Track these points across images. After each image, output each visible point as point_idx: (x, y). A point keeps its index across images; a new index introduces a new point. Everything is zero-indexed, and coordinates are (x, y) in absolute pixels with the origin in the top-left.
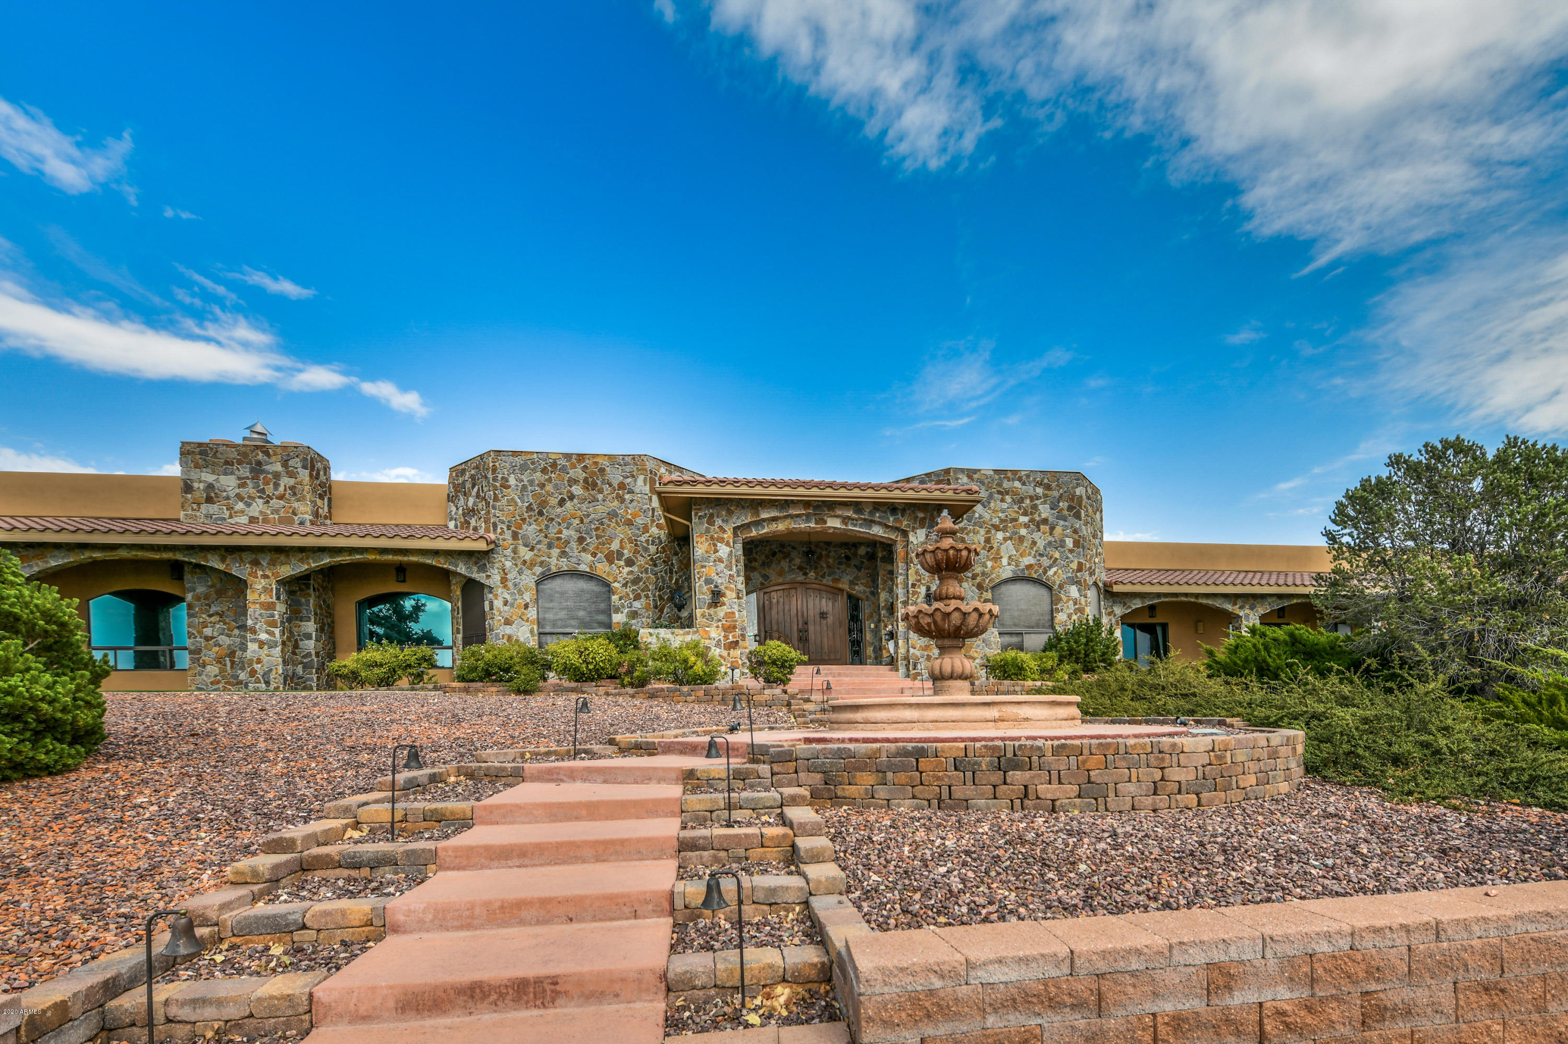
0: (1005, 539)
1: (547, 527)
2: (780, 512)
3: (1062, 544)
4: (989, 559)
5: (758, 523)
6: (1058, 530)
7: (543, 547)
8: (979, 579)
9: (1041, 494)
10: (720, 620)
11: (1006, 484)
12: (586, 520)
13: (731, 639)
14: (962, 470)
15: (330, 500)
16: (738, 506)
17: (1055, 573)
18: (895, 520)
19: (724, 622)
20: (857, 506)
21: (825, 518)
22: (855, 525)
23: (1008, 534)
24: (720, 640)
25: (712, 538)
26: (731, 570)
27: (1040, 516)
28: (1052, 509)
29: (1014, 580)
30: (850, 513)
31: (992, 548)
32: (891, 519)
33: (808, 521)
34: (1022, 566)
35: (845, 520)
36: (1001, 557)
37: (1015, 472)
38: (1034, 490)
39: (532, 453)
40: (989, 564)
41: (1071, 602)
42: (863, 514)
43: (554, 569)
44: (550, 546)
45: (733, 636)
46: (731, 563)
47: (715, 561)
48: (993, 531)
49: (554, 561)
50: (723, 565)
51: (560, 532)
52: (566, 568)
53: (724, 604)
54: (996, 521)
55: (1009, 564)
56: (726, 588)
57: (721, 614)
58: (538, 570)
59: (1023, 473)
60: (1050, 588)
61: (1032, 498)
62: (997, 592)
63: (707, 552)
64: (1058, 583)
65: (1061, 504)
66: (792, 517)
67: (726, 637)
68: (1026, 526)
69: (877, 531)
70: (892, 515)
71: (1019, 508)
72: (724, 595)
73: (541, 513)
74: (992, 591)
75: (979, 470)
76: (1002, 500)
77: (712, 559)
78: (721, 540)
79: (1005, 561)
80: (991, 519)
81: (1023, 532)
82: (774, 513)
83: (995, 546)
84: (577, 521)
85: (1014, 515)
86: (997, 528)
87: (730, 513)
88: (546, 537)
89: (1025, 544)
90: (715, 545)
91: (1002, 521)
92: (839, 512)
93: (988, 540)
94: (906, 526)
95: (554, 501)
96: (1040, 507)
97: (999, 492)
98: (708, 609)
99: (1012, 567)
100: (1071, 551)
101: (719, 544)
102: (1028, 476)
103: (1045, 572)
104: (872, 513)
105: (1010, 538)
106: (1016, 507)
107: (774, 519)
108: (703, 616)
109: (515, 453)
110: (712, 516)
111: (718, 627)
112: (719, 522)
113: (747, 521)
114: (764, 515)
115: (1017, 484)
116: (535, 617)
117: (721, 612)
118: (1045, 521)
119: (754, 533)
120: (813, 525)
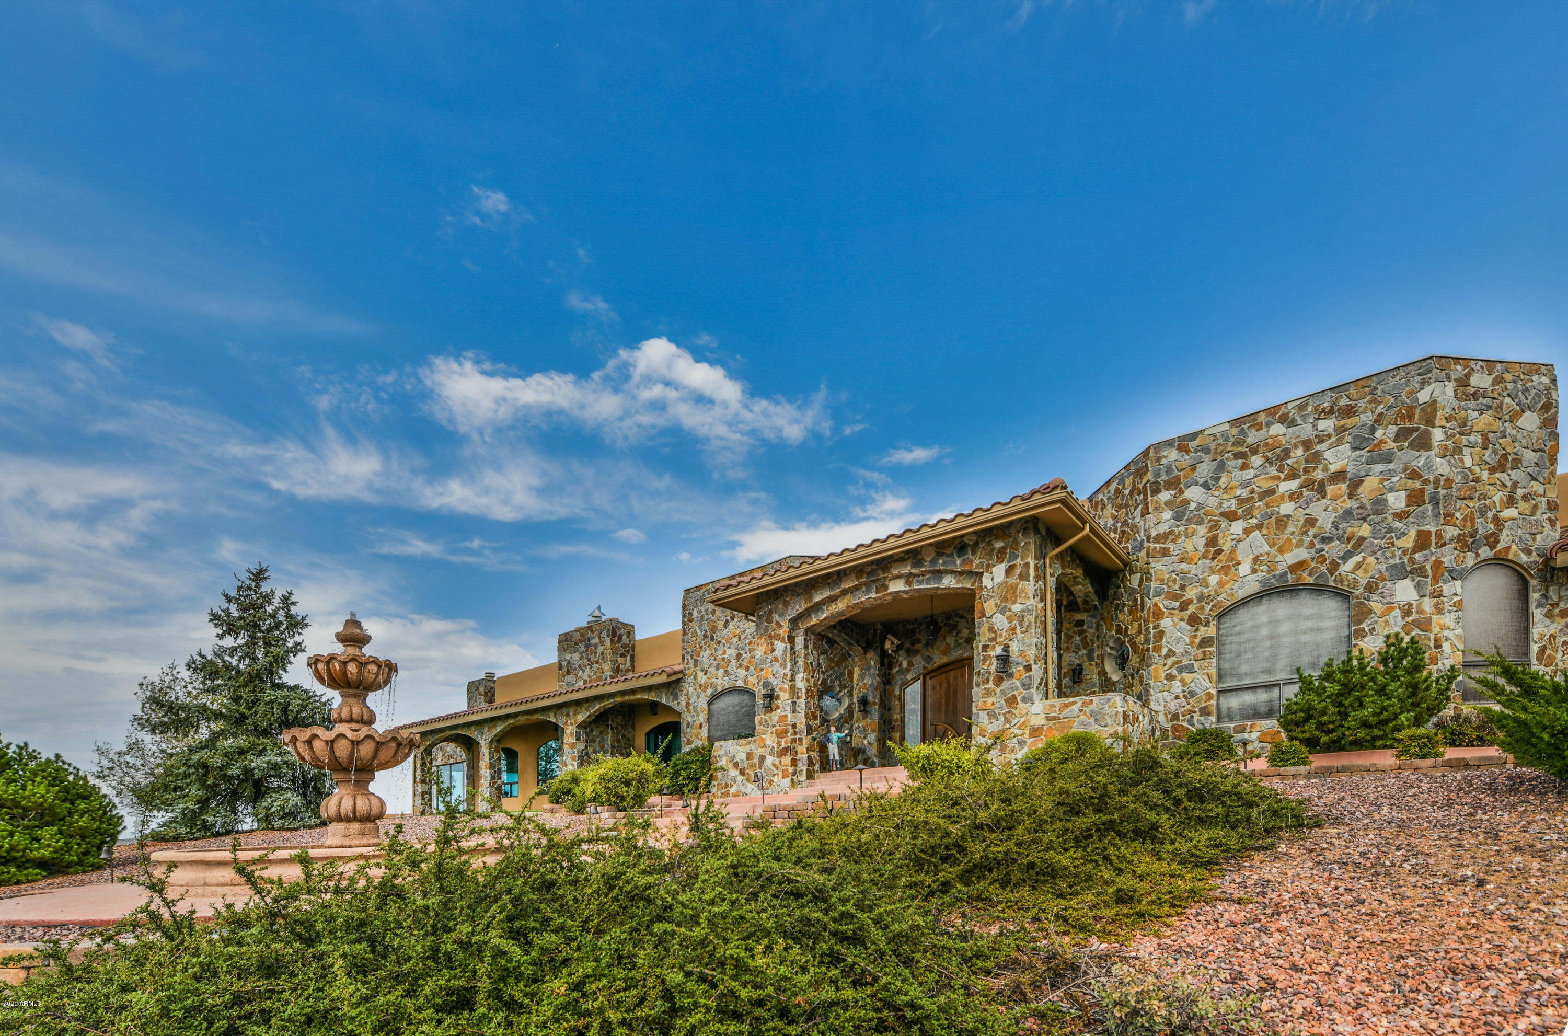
0: (1247, 532)
1: (716, 650)
2: (833, 589)
3: (1379, 505)
4: (1212, 571)
5: (817, 607)
6: (1370, 484)
7: (712, 669)
8: (1192, 608)
9: (1331, 430)
10: (774, 726)
11: (1253, 437)
12: (743, 637)
13: (784, 745)
14: (1169, 443)
15: (633, 657)
16: (793, 595)
17: (1358, 566)
18: (964, 563)
19: (778, 727)
20: (913, 555)
21: (887, 583)
22: (921, 583)
23: (1254, 521)
24: (773, 747)
25: (770, 637)
26: (785, 668)
27: (1325, 469)
28: (1355, 449)
29: (1267, 593)
30: (907, 569)
31: (1220, 552)
32: (958, 562)
33: (868, 591)
34: (1281, 568)
35: (909, 578)
36: (1238, 563)
37: (1271, 411)
38: (1315, 427)
39: (708, 584)
40: (1213, 580)
41: (1397, 613)
42: (923, 566)
43: (719, 689)
44: (717, 668)
45: (786, 742)
46: (785, 661)
47: (772, 661)
48: (1224, 524)
49: (720, 681)
50: (778, 664)
51: (724, 653)
52: (728, 686)
53: (778, 707)
54: (1232, 505)
55: (1254, 571)
56: (780, 689)
57: (775, 719)
58: (709, 691)
59: (1290, 406)
60: (1344, 596)
61: (1307, 444)
62: (1227, 623)
63: (765, 653)
64: (1363, 582)
65: (1379, 434)
66: (845, 592)
67: (779, 744)
68: (1294, 496)
69: (949, 582)
70: (959, 556)
71: (1280, 469)
72: (778, 697)
73: (712, 639)
74: (1219, 622)
75: (1202, 432)
76: (1244, 467)
77: (769, 660)
78: (778, 637)
79: (1245, 569)
80: (1220, 504)
81: (1287, 508)
82: (827, 593)
83: (1226, 548)
84: (736, 639)
85: (1266, 485)
86: (1231, 517)
87: (786, 604)
88: (715, 660)
89: (1290, 529)
90: (772, 644)
91: (1241, 501)
92: (895, 572)
93: (1212, 541)
94: (977, 566)
95: (721, 625)
96: (1327, 455)
97: (1237, 456)
98: (765, 714)
99: (1260, 575)
100: (1400, 516)
101: (776, 642)
102: (1302, 407)
103: (1334, 567)
104: (934, 562)
105: (1259, 527)
106: (1273, 471)
107: (832, 599)
108: (760, 723)
109: (699, 588)
110: (770, 612)
111: (772, 733)
112: (776, 617)
113: (801, 610)
114: (818, 598)
115: (1277, 429)
116: (706, 735)
117: (775, 716)
118: (1339, 476)
119: (814, 621)
120: (874, 595)
